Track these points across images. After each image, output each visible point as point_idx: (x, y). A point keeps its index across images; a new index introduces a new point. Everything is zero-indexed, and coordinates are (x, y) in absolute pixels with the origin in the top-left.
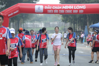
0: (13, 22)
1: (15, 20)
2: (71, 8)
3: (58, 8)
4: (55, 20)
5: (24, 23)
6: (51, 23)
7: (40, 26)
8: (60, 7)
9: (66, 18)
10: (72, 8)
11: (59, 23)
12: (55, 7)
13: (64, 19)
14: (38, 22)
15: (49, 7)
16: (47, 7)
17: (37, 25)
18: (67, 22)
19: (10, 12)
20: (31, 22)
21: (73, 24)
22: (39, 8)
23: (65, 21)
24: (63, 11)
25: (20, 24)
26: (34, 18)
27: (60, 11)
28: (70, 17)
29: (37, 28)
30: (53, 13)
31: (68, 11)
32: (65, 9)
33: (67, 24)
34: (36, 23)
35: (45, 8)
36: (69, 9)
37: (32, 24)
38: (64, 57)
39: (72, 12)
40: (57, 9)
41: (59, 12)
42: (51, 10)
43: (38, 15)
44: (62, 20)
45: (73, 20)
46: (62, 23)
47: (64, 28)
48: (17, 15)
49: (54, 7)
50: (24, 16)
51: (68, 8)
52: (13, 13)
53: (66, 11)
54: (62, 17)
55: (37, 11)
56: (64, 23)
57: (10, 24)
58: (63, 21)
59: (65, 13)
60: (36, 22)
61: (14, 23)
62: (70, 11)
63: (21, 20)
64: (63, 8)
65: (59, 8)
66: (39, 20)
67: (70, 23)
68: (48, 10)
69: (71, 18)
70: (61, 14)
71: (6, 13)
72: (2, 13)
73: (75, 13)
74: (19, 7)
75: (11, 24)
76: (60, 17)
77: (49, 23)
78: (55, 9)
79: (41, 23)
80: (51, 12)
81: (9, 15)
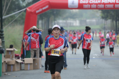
0: (42, 19)
1: (44, 18)
2: (112, 2)
3: (96, 2)
4: (93, 17)
5: (55, 20)
6: (88, 21)
7: (74, 24)
8: (98, 1)
9: (106, 14)
10: (114, 2)
11: (97, 20)
12: (93, 1)
13: (104, 16)
14: (72, 19)
15: (85, 1)
16: (82, 1)
17: (70, 23)
18: (108, 19)
19: (38, 8)
20: (64, 19)
21: (114, 22)
22: (73, 2)
23: (105, 18)
24: (102, 6)
25: (50, 22)
26: (67, 14)
27: (98, 5)
28: (112, 12)
29: (70, 26)
30: (91, 8)
31: (108, 6)
32: (105, 3)
33: (107, 21)
34: (70, 21)
35: (81, 3)
36: (110, 3)
37: (65, 21)
38: (104, 61)
39: (114, 6)
40: (95, 4)
41: (97, 7)
42: (88, 5)
43: (71, 10)
44: (101, 17)
45: (115, 16)
46: (101, 20)
47: (104, 26)
48: (47, 11)
49: (91, 2)
50: (55, 12)
51: (108, 2)
52: (41, 9)
53: (106, 5)
54: (101, 13)
55: (71, 6)
56: (104, 20)
57: (38, 22)
58: (103, 18)
59: (104, 8)
60: (69, 19)
61: (43, 21)
62: (112, 6)
63: (52, 17)
64: (102, 2)
65: (98, 3)
66: (73, 17)
67: (111, 20)
68: (84, 5)
69: (113, 14)
70: (100, 9)
71: (34, 9)
72: (29, 8)
73: (117, 8)
74: (49, 2)
75: (40, 22)
76: (99, 13)
77: (85, 21)
78: (92, 4)
79: (76, 20)
80: (88, 7)
81: (37, 12)
